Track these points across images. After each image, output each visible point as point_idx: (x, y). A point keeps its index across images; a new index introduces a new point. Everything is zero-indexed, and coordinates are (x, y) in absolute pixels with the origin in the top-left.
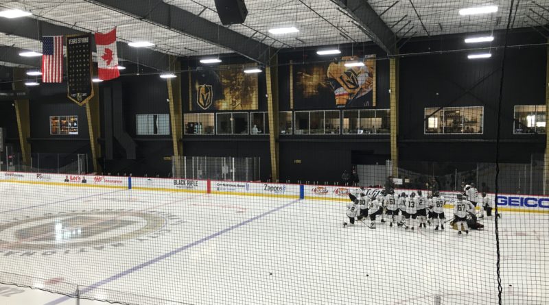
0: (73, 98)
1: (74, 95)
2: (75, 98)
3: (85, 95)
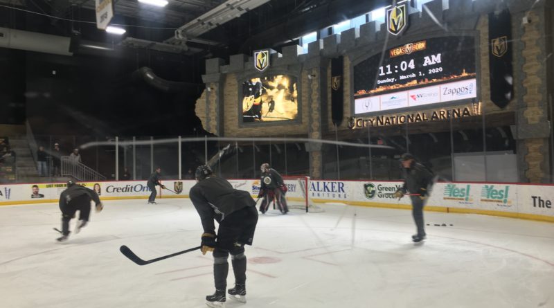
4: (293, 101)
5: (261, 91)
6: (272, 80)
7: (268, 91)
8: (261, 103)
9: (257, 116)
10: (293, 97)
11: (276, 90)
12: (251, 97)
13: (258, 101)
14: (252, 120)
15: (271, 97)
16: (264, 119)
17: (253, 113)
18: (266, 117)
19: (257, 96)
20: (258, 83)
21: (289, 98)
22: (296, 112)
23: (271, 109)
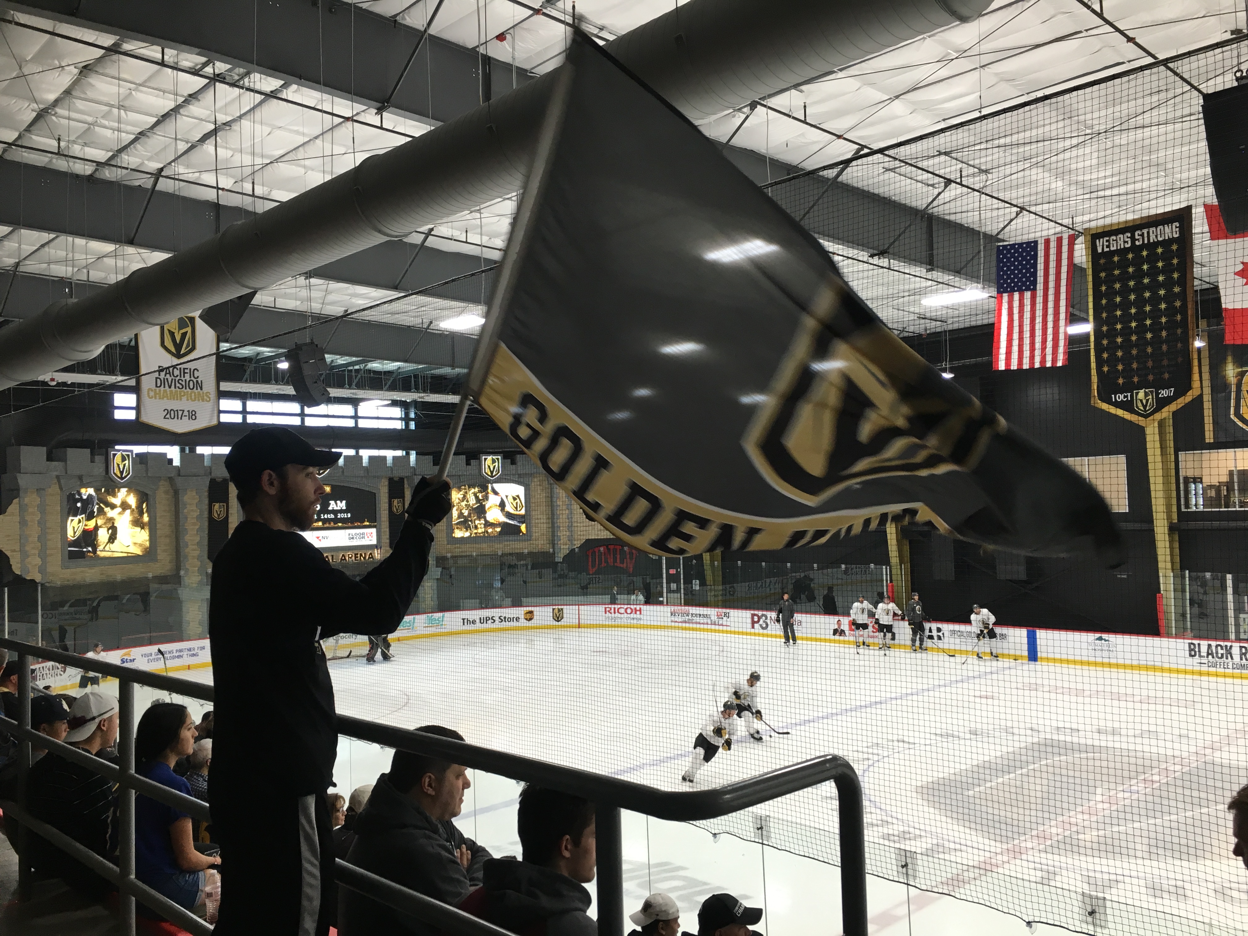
0: (1117, 405)
1: (1121, 397)
2: (1128, 406)
3: (1164, 393)
4: (142, 528)
5: (95, 510)
6: (114, 495)
7: (107, 510)
8: (97, 528)
9: (90, 549)
10: (142, 523)
11: (119, 510)
12: (79, 517)
13: (91, 524)
14: (81, 555)
15: (111, 520)
16: (102, 554)
17: (83, 545)
18: (103, 550)
19: (90, 517)
20: (90, 496)
21: (137, 523)
22: (148, 544)
23: (112, 539)
